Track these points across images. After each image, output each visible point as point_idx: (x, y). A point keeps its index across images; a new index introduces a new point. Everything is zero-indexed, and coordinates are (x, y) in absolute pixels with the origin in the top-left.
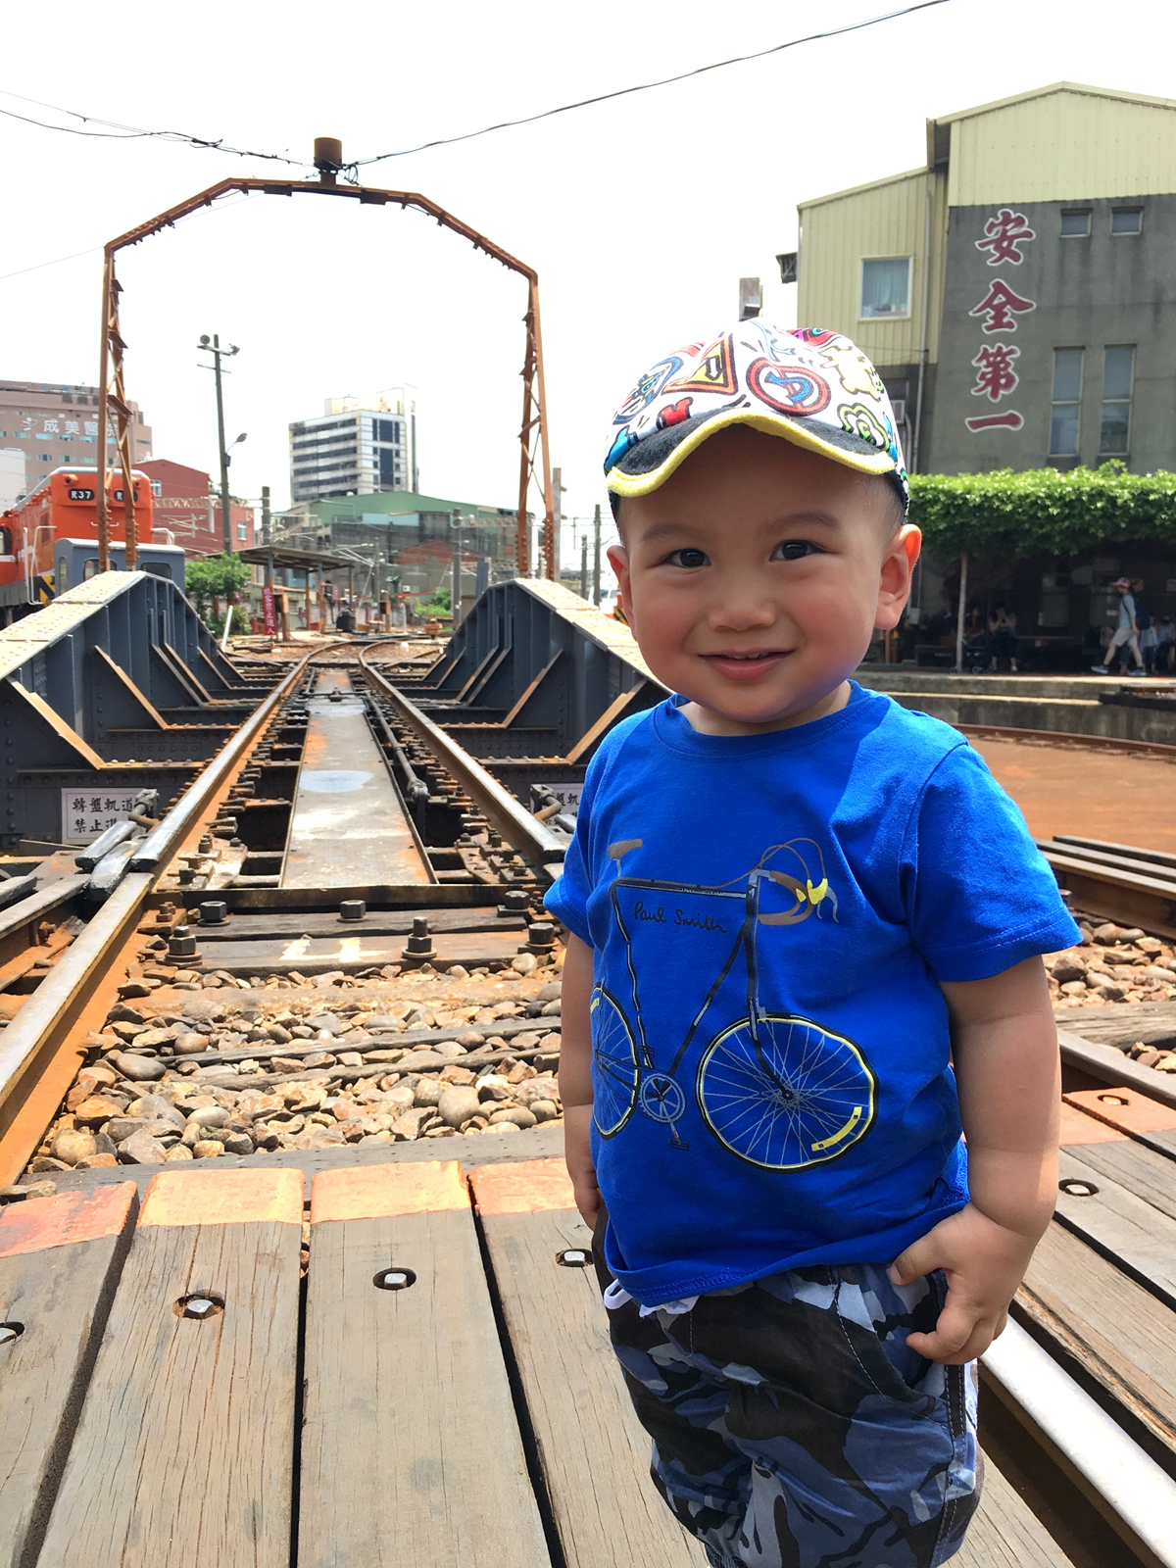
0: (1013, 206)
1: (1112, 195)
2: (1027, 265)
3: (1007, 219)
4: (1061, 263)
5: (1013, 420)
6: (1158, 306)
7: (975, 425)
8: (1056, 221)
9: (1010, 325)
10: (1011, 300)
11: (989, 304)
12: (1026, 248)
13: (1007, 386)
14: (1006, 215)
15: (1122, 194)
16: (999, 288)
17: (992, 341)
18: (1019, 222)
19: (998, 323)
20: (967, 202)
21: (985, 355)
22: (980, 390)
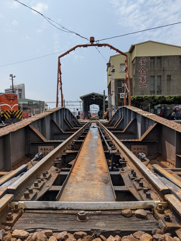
2: (146, 65)
4: (151, 65)
5: (145, 86)
6: (164, 70)
7: (140, 86)
8: (149, 59)
10: (144, 69)
11: (141, 70)
12: (146, 63)
13: (144, 81)
14: (143, 58)
15: (158, 56)
17: (142, 75)
18: (145, 59)
19: (143, 73)
20: (138, 56)
21: (141, 77)
22: (141, 82)
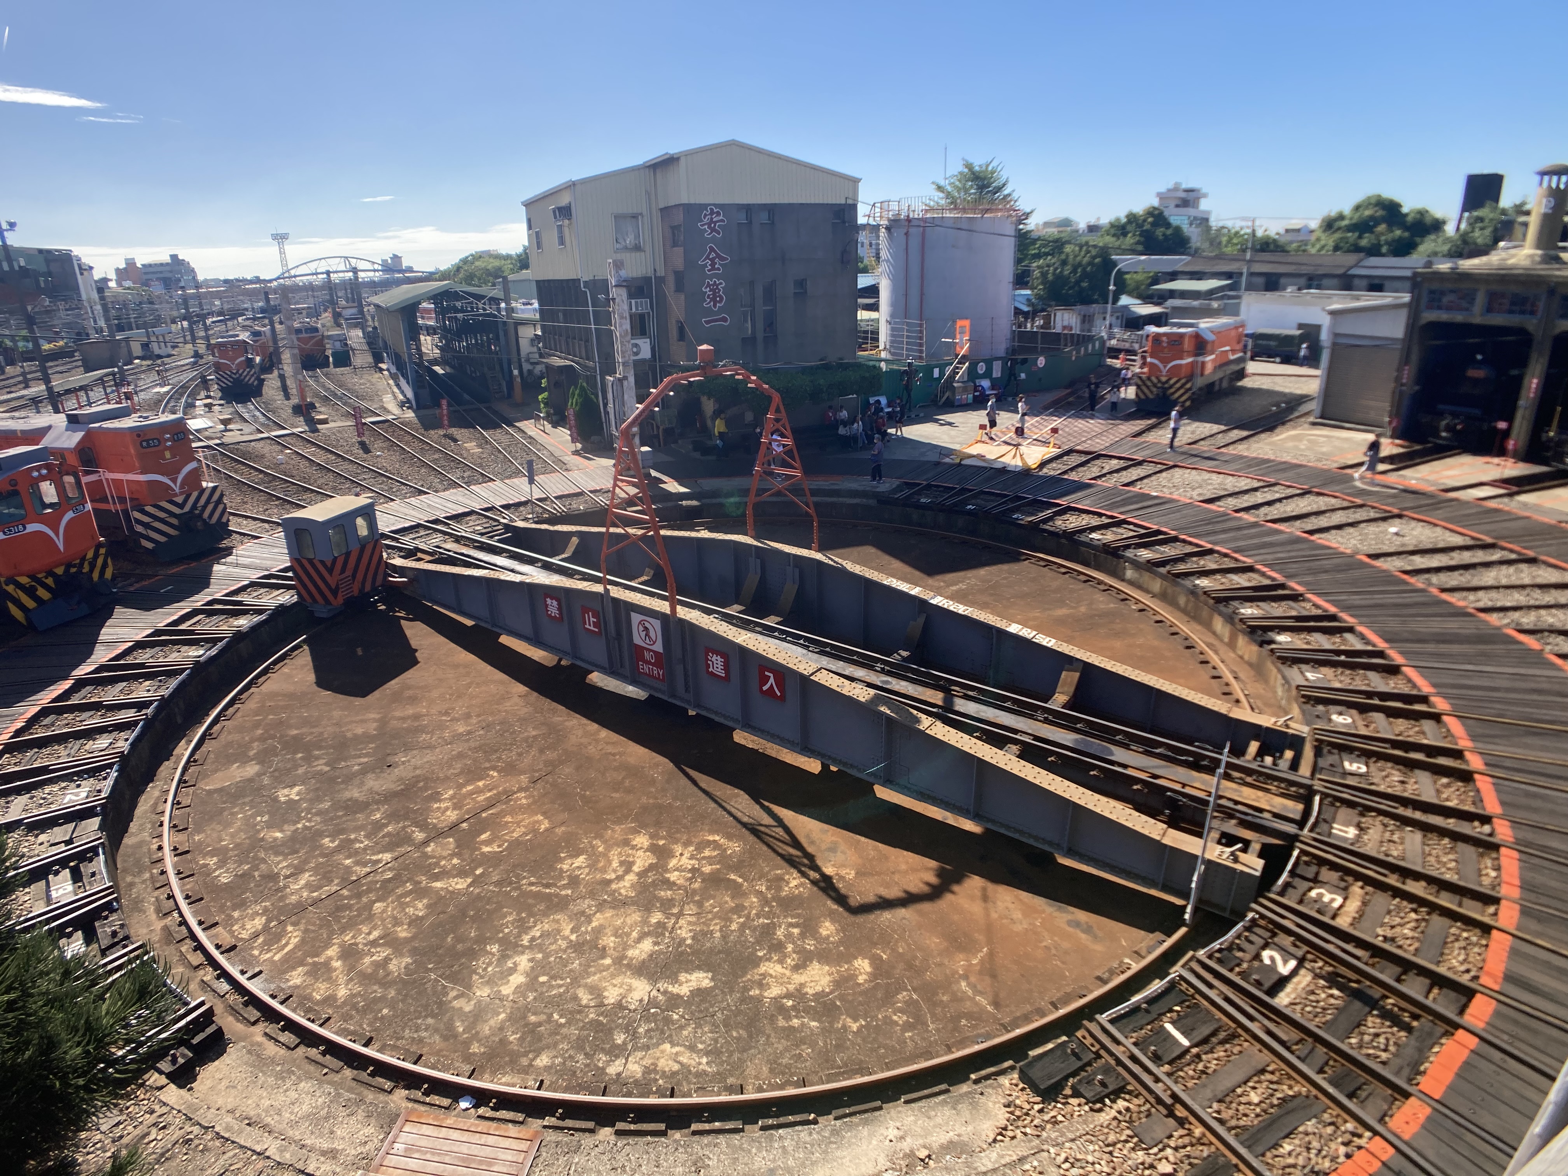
0: (714, 205)
1: (759, 202)
2: (724, 238)
3: (712, 213)
4: (739, 237)
5: (724, 319)
6: (784, 261)
7: (707, 322)
8: (734, 214)
9: (718, 269)
10: (718, 256)
11: (708, 257)
12: (723, 228)
13: (720, 301)
14: (712, 210)
15: (764, 204)
16: (712, 249)
17: (711, 277)
18: (718, 214)
19: (713, 268)
20: (692, 202)
21: (709, 285)
22: (707, 304)
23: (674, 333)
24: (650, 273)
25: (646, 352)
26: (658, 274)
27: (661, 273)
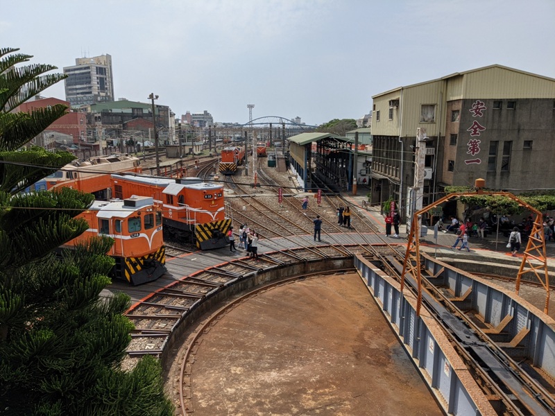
0: (480, 100)
1: (508, 98)
2: (484, 117)
3: (479, 103)
4: (493, 118)
5: (478, 161)
6: (519, 130)
7: (467, 162)
8: (492, 104)
9: (478, 134)
10: (479, 127)
11: (472, 128)
12: (484, 112)
13: (477, 151)
15: (511, 98)
16: (476, 123)
17: (473, 138)
18: (482, 104)
19: (475, 133)
20: (468, 98)
21: (471, 142)
22: (469, 152)
23: (446, 166)
24: (437, 134)
25: (429, 176)
26: (442, 135)
27: (443, 134)
